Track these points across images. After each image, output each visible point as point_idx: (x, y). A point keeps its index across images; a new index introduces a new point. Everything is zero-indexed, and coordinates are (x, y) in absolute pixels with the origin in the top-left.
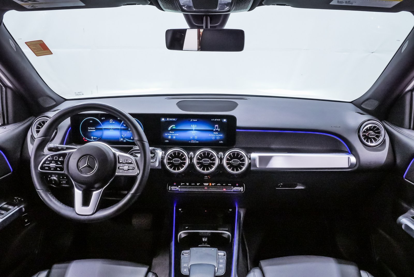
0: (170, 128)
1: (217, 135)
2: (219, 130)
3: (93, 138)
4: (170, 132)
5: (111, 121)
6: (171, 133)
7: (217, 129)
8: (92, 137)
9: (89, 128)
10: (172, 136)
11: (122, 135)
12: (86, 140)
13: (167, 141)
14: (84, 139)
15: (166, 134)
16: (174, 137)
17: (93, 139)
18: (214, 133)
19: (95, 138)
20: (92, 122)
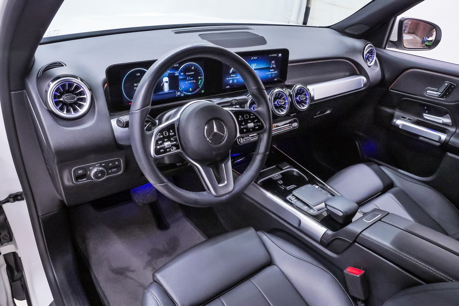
0: (231, 71)
1: (273, 72)
2: (275, 66)
4: (232, 75)
6: (232, 77)
7: (273, 66)
9: (135, 85)
10: (233, 80)
11: (179, 88)
13: (228, 87)
15: (227, 79)
16: (235, 81)
18: (271, 70)
20: (139, 74)
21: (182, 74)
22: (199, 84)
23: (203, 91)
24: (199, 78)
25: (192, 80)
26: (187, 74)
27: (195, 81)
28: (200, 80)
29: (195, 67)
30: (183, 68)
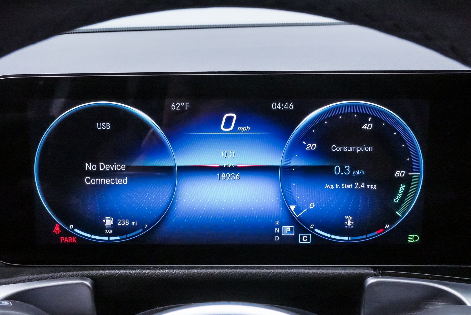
3: (114, 226)
5: (229, 119)
8: (108, 222)
9: (89, 167)
11: (293, 207)
12: (74, 240)
14: (57, 230)
17: (111, 231)
19: (126, 222)
20: (107, 126)
21: (311, 147)
22: (396, 200)
23: (411, 239)
24: (399, 174)
25: (359, 179)
26: (336, 149)
27: (374, 187)
28: (403, 186)
29: (376, 121)
30: (317, 123)
